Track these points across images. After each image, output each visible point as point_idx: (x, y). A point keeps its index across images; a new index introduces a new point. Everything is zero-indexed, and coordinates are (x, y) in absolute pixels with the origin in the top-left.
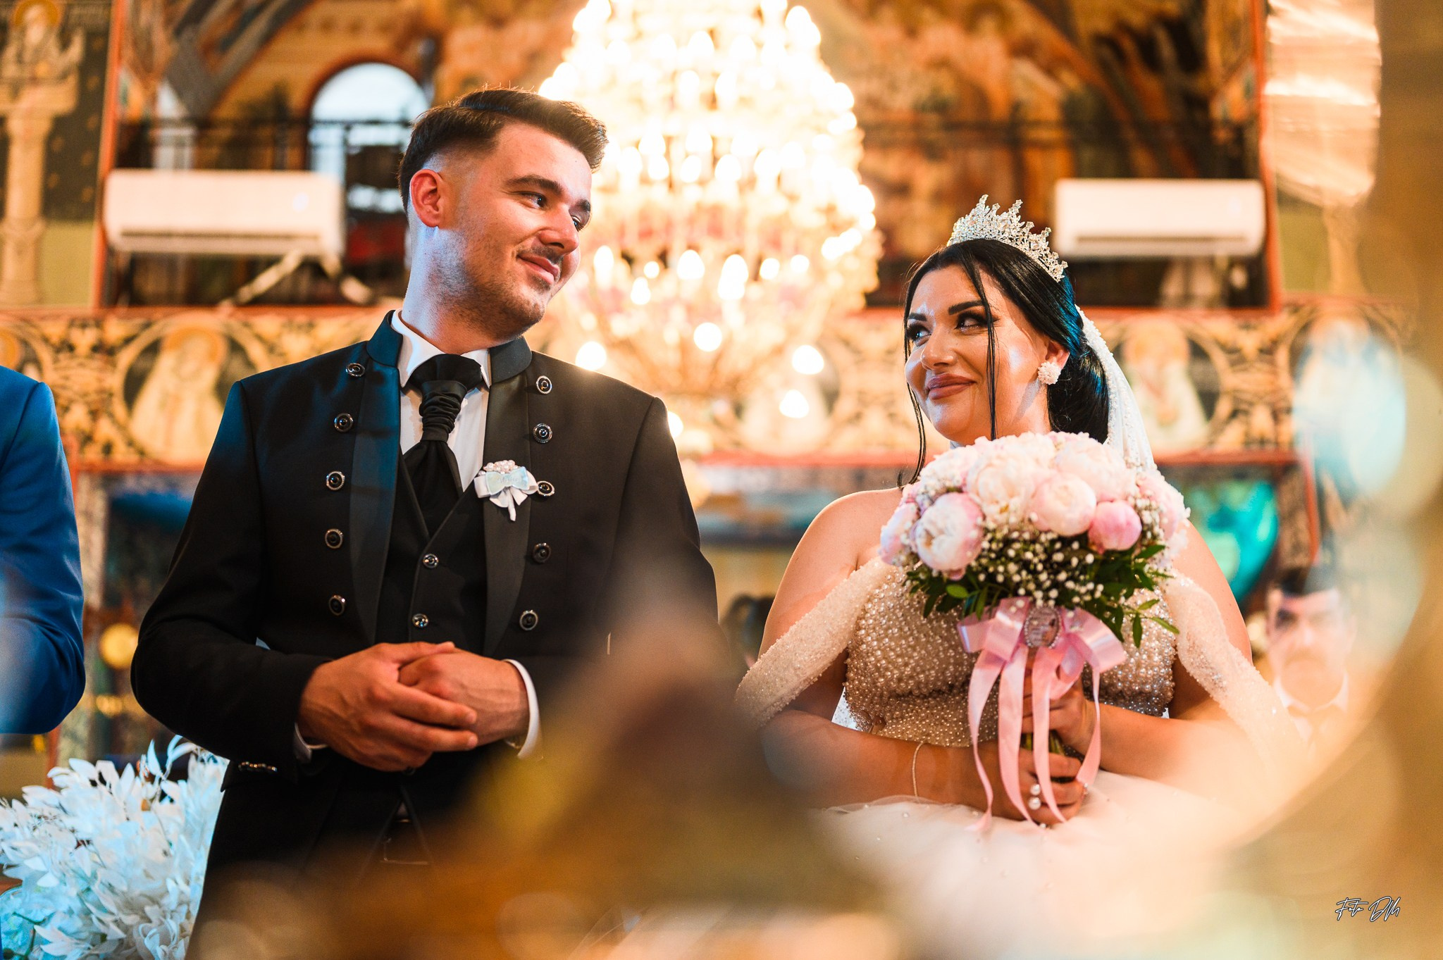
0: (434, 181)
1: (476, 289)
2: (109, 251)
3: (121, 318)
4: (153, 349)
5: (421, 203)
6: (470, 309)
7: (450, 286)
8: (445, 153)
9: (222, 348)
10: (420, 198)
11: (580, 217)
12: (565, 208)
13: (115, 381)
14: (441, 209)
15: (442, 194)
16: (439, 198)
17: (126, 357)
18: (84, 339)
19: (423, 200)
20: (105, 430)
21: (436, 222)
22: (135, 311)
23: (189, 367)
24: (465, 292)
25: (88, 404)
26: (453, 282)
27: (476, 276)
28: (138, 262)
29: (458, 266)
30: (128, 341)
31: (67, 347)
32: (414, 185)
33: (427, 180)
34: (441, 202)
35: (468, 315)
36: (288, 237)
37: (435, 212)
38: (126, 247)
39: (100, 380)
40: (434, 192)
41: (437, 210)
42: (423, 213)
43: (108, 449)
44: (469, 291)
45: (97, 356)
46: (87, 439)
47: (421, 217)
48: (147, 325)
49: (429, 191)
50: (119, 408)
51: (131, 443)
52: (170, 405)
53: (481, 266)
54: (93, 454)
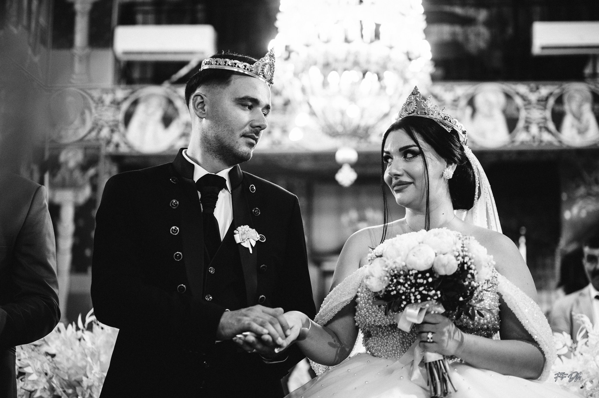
0: (202, 98)
1: (222, 147)
2: (117, 60)
3: (123, 89)
4: (135, 103)
5: (196, 108)
6: (219, 155)
7: (210, 144)
8: (207, 85)
9: (164, 102)
10: (196, 106)
11: (266, 112)
12: (260, 109)
13: (120, 116)
14: (206, 110)
15: (206, 104)
16: (205, 105)
17: (125, 106)
18: (108, 99)
19: (197, 106)
20: (116, 138)
21: (205, 116)
22: (129, 86)
23: (151, 110)
24: (217, 148)
25: (110, 126)
26: (212, 143)
27: (223, 142)
28: (130, 65)
29: (214, 137)
30: (125, 99)
31: (101, 101)
32: (193, 100)
33: (199, 98)
34: (206, 108)
35: (219, 157)
36: (191, 53)
37: (204, 112)
38: (124, 58)
39: (114, 116)
40: (202, 102)
41: (204, 111)
42: (198, 113)
43: (117, 146)
44: (219, 147)
45: (113, 105)
46: (109, 142)
47: (196, 114)
48: (132, 93)
49: (199, 102)
50: (122, 128)
51: (126, 143)
52: (143, 126)
53: (225, 138)
54: (111, 149)
